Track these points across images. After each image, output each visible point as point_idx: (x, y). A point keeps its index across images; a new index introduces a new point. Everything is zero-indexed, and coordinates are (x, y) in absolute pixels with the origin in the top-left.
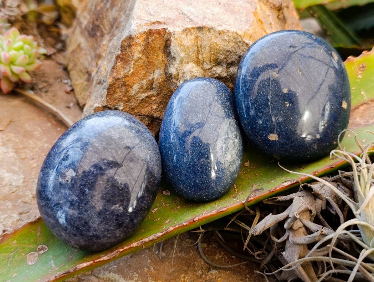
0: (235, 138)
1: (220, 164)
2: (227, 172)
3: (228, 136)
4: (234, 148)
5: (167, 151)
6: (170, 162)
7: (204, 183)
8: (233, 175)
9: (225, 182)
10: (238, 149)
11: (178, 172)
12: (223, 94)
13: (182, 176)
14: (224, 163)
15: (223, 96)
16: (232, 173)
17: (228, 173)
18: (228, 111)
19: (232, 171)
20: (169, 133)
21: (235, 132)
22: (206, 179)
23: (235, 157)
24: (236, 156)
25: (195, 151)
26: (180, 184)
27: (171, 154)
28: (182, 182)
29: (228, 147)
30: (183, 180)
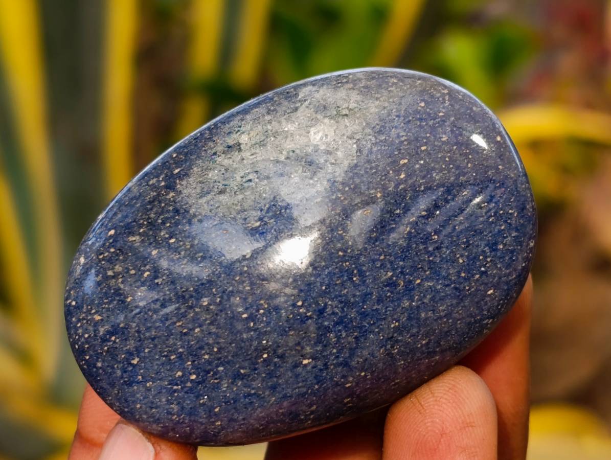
0: (240, 150)
1: (365, 152)
2: (373, 110)
3: (250, 177)
4: (276, 134)
5: (423, 353)
6: (455, 323)
7: (458, 168)
8: (366, 87)
9: (409, 99)
10: (268, 118)
11: (473, 276)
12: (110, 273)
13: (476, 258)
14: (351, 138)
15: (118, 268)
16: (361, 93)
17: (373, 108)
18: (163, 223)
19: (355, 96)
20: (357, 384)
21: (219, 159)
22: (441, 170)
23: (304, 113)
24: (299, 113)
25: (374, 261)
26: (505, 245)
27: (427, 335)
28: (496, 244)
29: (288, 158)
30: (486, 245)
